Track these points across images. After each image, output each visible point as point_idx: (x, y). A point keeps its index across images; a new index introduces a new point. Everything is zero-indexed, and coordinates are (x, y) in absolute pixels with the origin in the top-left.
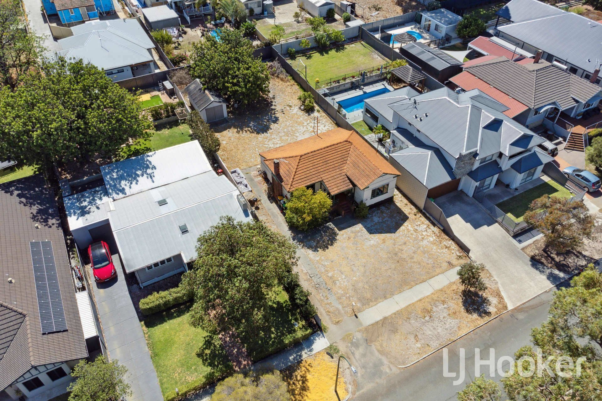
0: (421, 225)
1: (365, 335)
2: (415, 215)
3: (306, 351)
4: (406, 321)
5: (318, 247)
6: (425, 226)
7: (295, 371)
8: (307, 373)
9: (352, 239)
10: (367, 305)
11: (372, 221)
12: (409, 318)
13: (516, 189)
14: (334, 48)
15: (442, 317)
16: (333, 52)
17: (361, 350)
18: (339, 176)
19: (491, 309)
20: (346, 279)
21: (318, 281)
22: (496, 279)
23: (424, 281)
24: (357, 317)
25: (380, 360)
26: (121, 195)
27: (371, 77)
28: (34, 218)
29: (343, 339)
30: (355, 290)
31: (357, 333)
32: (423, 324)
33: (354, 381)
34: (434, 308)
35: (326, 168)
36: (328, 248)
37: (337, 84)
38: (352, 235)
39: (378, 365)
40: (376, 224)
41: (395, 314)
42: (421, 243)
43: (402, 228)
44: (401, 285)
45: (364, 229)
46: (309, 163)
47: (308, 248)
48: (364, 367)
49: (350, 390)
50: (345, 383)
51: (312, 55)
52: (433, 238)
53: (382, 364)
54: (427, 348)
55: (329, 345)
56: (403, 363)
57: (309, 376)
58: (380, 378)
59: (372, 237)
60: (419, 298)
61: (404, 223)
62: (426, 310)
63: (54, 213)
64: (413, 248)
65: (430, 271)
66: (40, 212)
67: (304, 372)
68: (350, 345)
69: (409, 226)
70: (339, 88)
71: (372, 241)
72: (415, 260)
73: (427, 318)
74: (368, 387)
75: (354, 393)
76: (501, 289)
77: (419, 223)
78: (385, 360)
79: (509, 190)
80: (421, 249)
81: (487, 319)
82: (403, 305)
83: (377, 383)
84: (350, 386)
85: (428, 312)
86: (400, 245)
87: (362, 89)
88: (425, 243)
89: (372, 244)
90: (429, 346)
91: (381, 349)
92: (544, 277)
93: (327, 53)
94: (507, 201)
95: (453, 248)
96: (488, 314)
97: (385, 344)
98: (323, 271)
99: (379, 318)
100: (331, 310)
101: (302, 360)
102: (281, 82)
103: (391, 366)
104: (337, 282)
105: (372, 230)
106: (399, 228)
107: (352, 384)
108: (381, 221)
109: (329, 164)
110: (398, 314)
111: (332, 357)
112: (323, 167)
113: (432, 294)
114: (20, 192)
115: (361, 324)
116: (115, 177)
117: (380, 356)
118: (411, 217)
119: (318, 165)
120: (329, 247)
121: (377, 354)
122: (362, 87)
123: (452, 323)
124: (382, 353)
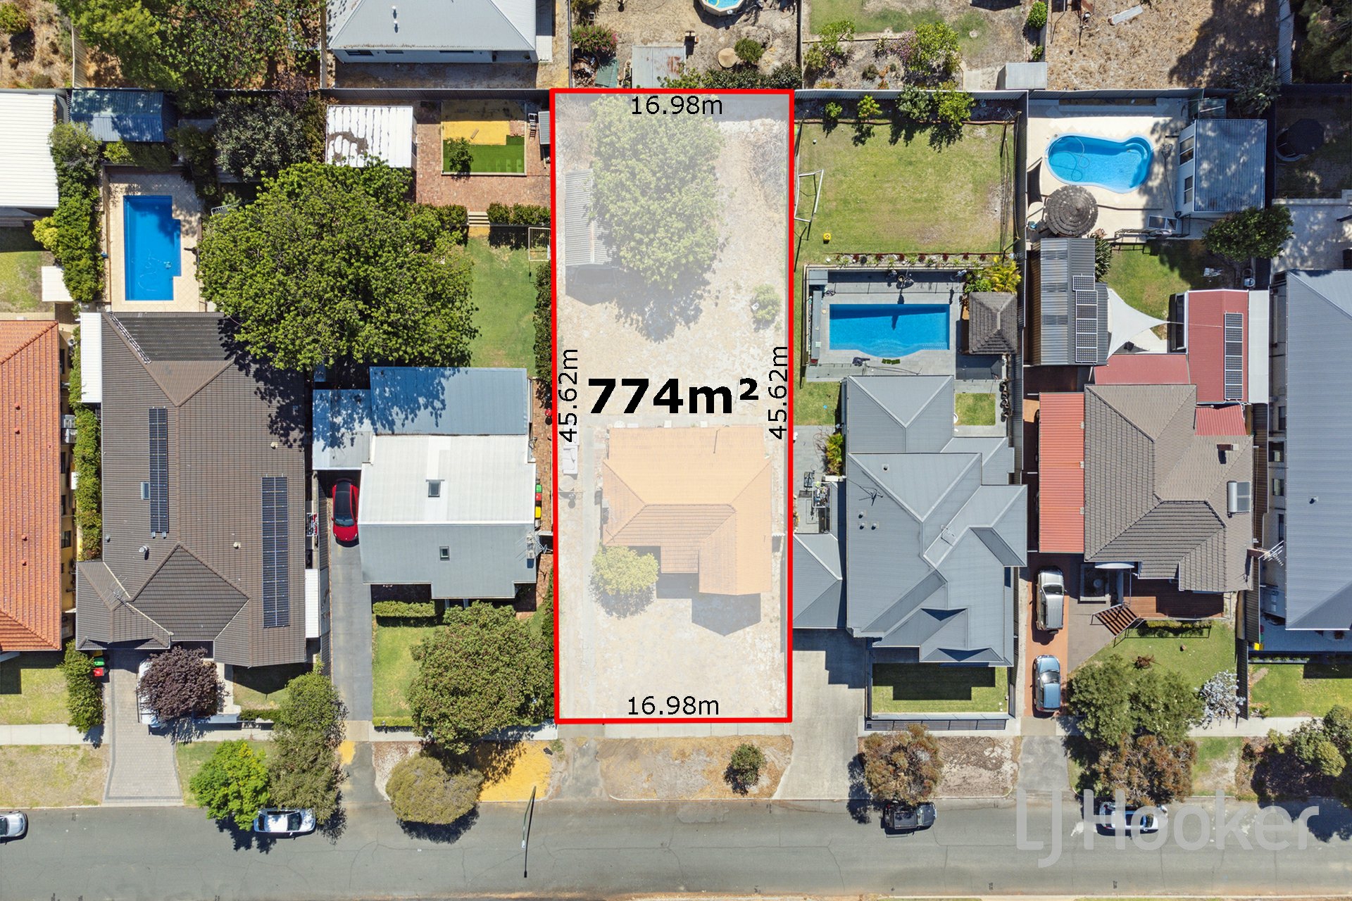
0: (766, 642)
1: (599, 747)
2: (771, 622)
3: (529, 734)
4: (653, 754)
5: (614, 610)
7: (507, 749)
8: (518, 757)
9: (665, 617)
11: (710, 603)
12: (658, 753)
15: (694, 769)
16: (922, 141)
17: (585, 760)
18: (687, 548)
21: (589, 658)
22: (793, 758)
25: (597, 780)
26: (388, 429)
28: (272, 427)
29: (574, 741)
31: (593, 741)
32: (669, 766)
33: (559, 787)
34: (694, 755)
35: (676, 533)
36: (625, 616)
37: (858, 265)
38: (669, 612)
39: (591, 784)
40: (711, 609)
41: (647, 740)
42: (745, 668)
45: (690, 610)
46: (653, 518)
47: (602, 606)
48: (577, 779)
49: (549, 793)
50: (549, 785)
51: (873, 130)
52: (765, 667)
53: (596, 785)
54: (652, 794)
55: (556, 738)
56: (617, 796)
57: (517, 761)
58: (586, 796)
59: (692, 628)
60: (687, 736)
61: (748, 626)
62: (684, 752)
64: (730, 668)
67: (515, 755)
68: (577, 749)
69: (751, 634)
71: (687, 634)
73: (677, 762)
74: (568, 799)
75: (551, 797)
76: (786, 772)
77: (766, 636)
78: (601, 783)
80: (740, 675)
81: (738, 796)
82: (662, 735)
83: (579, 800)
84: (551, 790)
85: (684, 755)
86: (718, 657)
87: (903, 289)
88: (750, 669)
89: (683, 638)
90: (656, 793)
91: (605, 770)
93: (909, 138)
95: (778, 694)
96: (744, 792)
97: (612, 766)
98: (603, 647)
99: (626, 736)
100: (582, 701)
101: (520, 741)
102: (762, 201)
103: (604, 792)
104: (609, 670)
105: (699, 617)
106: (736, 631)
107: (555, 788)
108: (720, 607)
110: (650, 741)
111: (552, 754)
112: (670, 529)
113: (705, 739)
115: (603, 733)
116: (387, 395)
117: (599, 777)
118: (765, 621)
119: (667, 525)
120: (629, 615)
121: (598, 771)
123: (699, 780)
124: (605, 775)
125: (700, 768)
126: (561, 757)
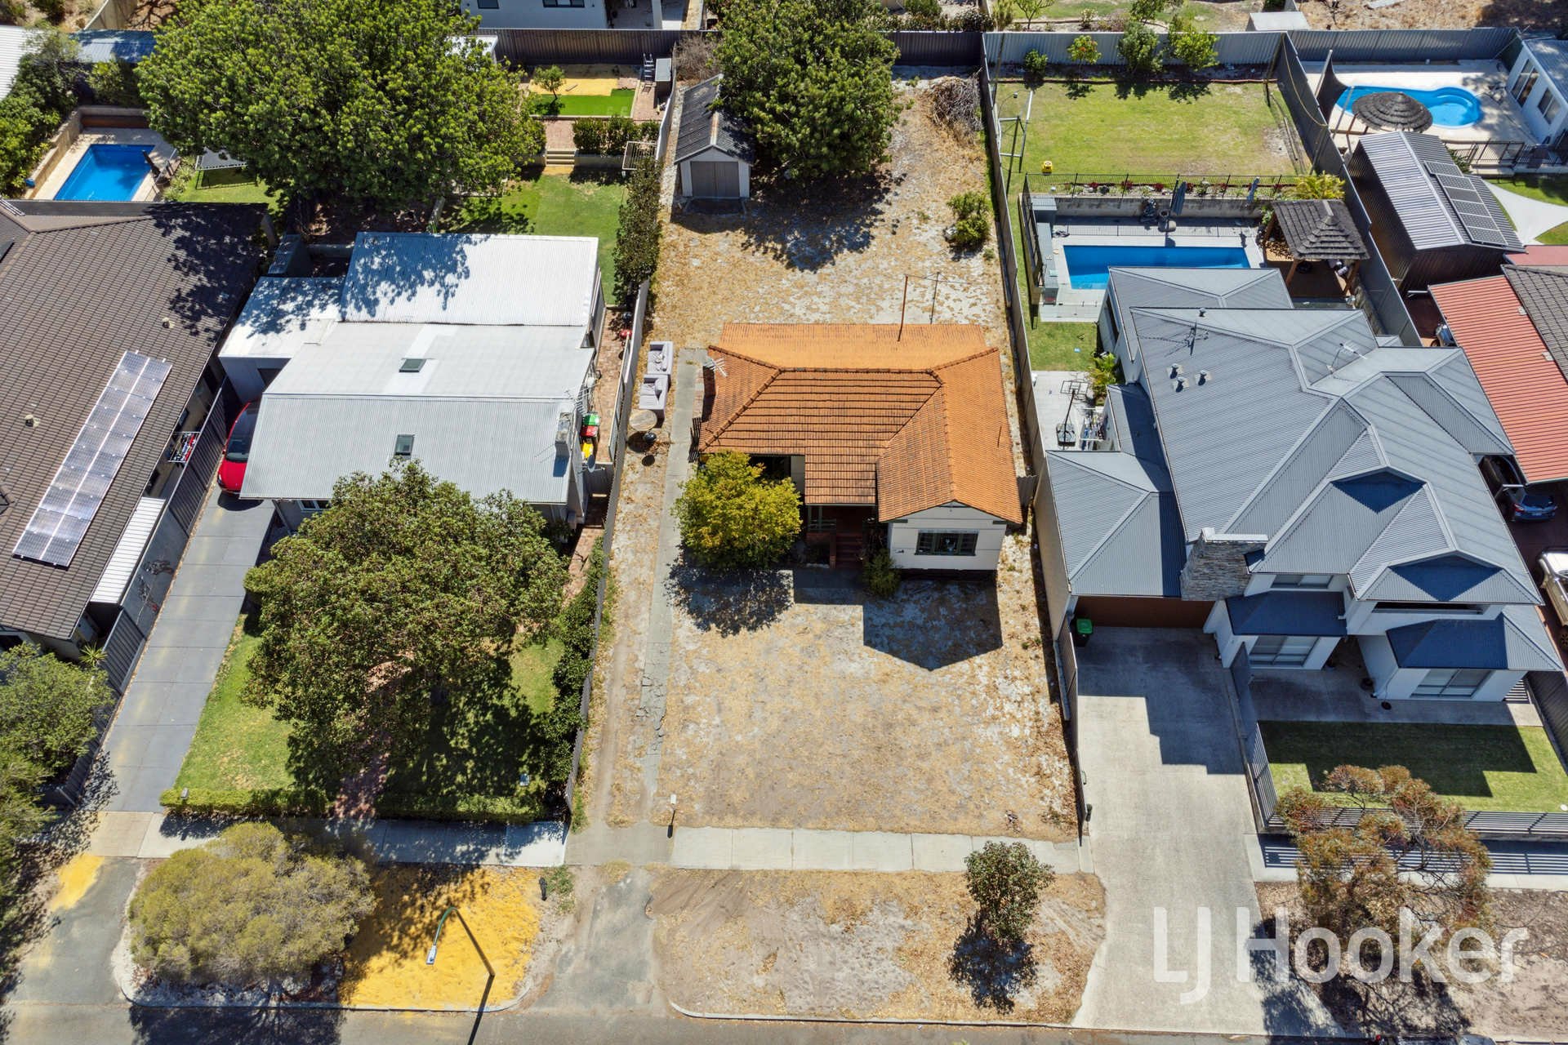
0: (1018, 683)
1: (654, 886)
2: (1025, 647)
3: (502, 850)
4: (780, 905)
5: (714, 620)
6: (1027, 690)
7: (446, 881)
8: (467, 900)
9: (811, 636)
10: (715, 819)
11: (898, 613)
12: (792, 905)
13: (1386, 706)
14: (1174, 83)
15: (875, 944)
16: (1159, 96)
17: (619, 916)
18: (856, 459)
19: (1024, 998)
20: (719, 730)
21: (651, 703)
22: (1109, 926)
23: (904, 831)
24: (670, 834)
25: (643, 963)
26: (364, 314)
27: (1214, 202)
28: (176, 303)
29: (601, 870)
30: (717, 768)
31: (642, 873)
32: (816, 936)
33: (549, 977)
34: (876, 912)
35: (833, 428)
36: (736, 631)
37: (1098, 195)
38: (819, 627)
39: (627, 973)
40: (901, 625)
41: (765, 874)
42: (979, 730)
43: (963, 666)
44: (838, 812)
45: (861, 624)
46: (795, 397)
47: (690, 612)
48: (593, 959)
49: (523, 991)
50: (527, 970)
51: (1094, 87)
52: (1022, 730)
53: (639, 975)
54: (775, 1000)
55: (561, 863)
56: (688, 1004)
57: (463, 909)
58: (611, 1004)
59: (865, 655)
60: (857, 867)
61: (977, 654)
62: (852, 905)
63: (223, 306)
64: (946, 730)
65: (945, 814)
66: (198, 293)
67: (460, 895)
68: (604, 890)
69: (985, 668)
70: (1098, 206)
71: (853, 665)
72: (925, 766)
73: (836, 928)
74: (567, 1007)
75: (526, 1003)
76: (1098, 961)
77: (1017, 673)
78: (652, 973)
79: (1364, 696)
80: (967, 744)
81: (990, 1014)
82: (801, 864)
83: (594, 1013)
84: (530, 984)
85: (851, 912)
86: (920, 709)
87: (1169, 230)
88: (992, 732)
89: (847, 673)
90: (783, 998)
91: (665, 941)
92: (1258, 995)
93: (1140, 93)
94: (1328, 725)
95: (1057, 783)
96: (1004, 1003)
97: (682, 933)
98: (681, 684)
99: (720, 863)
100: (629, 785)
101: (478, 866)
102: (951, 142)
103: (656, 992)
104: (692, 726)
105: (877, 636)
106: (954, 662)
107: (540, 980)
108: (920, 622)
109: (847, 420)
110: (774, 879)
111: (544, 899)
112: (825, 420)
113: (899, 874)
114: (187, 234)
115: (667, 855)
116: (375, 267)
117: (649, 957)
118: (1010, 646)
119: (816, 412)
120: (743, 631)
121: (647, 943)
122: (1172, 224)
123: (889, 972)
124: (661, 950)
125: (889, 945)
126: (565, 907)
